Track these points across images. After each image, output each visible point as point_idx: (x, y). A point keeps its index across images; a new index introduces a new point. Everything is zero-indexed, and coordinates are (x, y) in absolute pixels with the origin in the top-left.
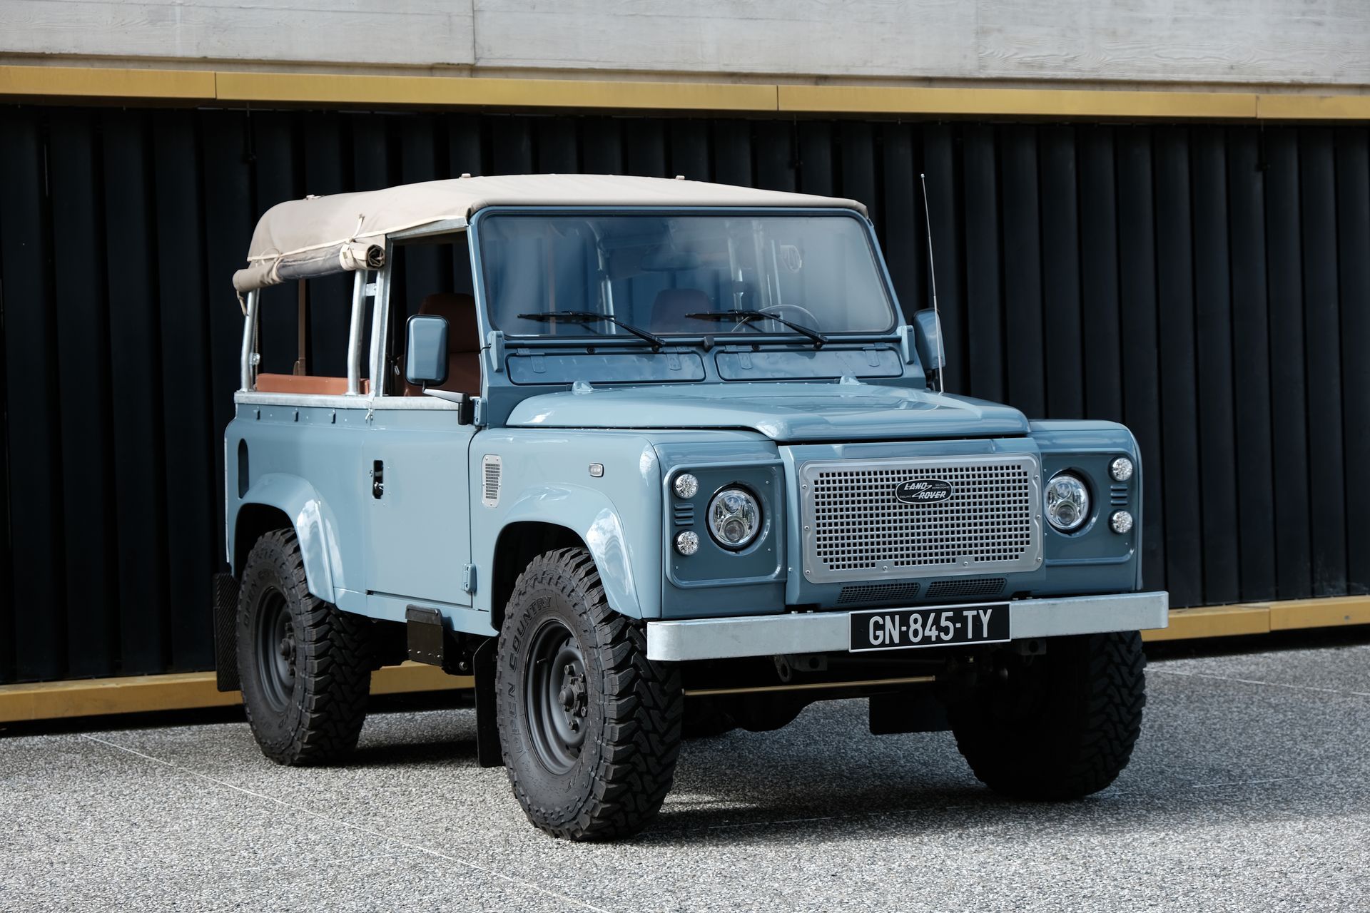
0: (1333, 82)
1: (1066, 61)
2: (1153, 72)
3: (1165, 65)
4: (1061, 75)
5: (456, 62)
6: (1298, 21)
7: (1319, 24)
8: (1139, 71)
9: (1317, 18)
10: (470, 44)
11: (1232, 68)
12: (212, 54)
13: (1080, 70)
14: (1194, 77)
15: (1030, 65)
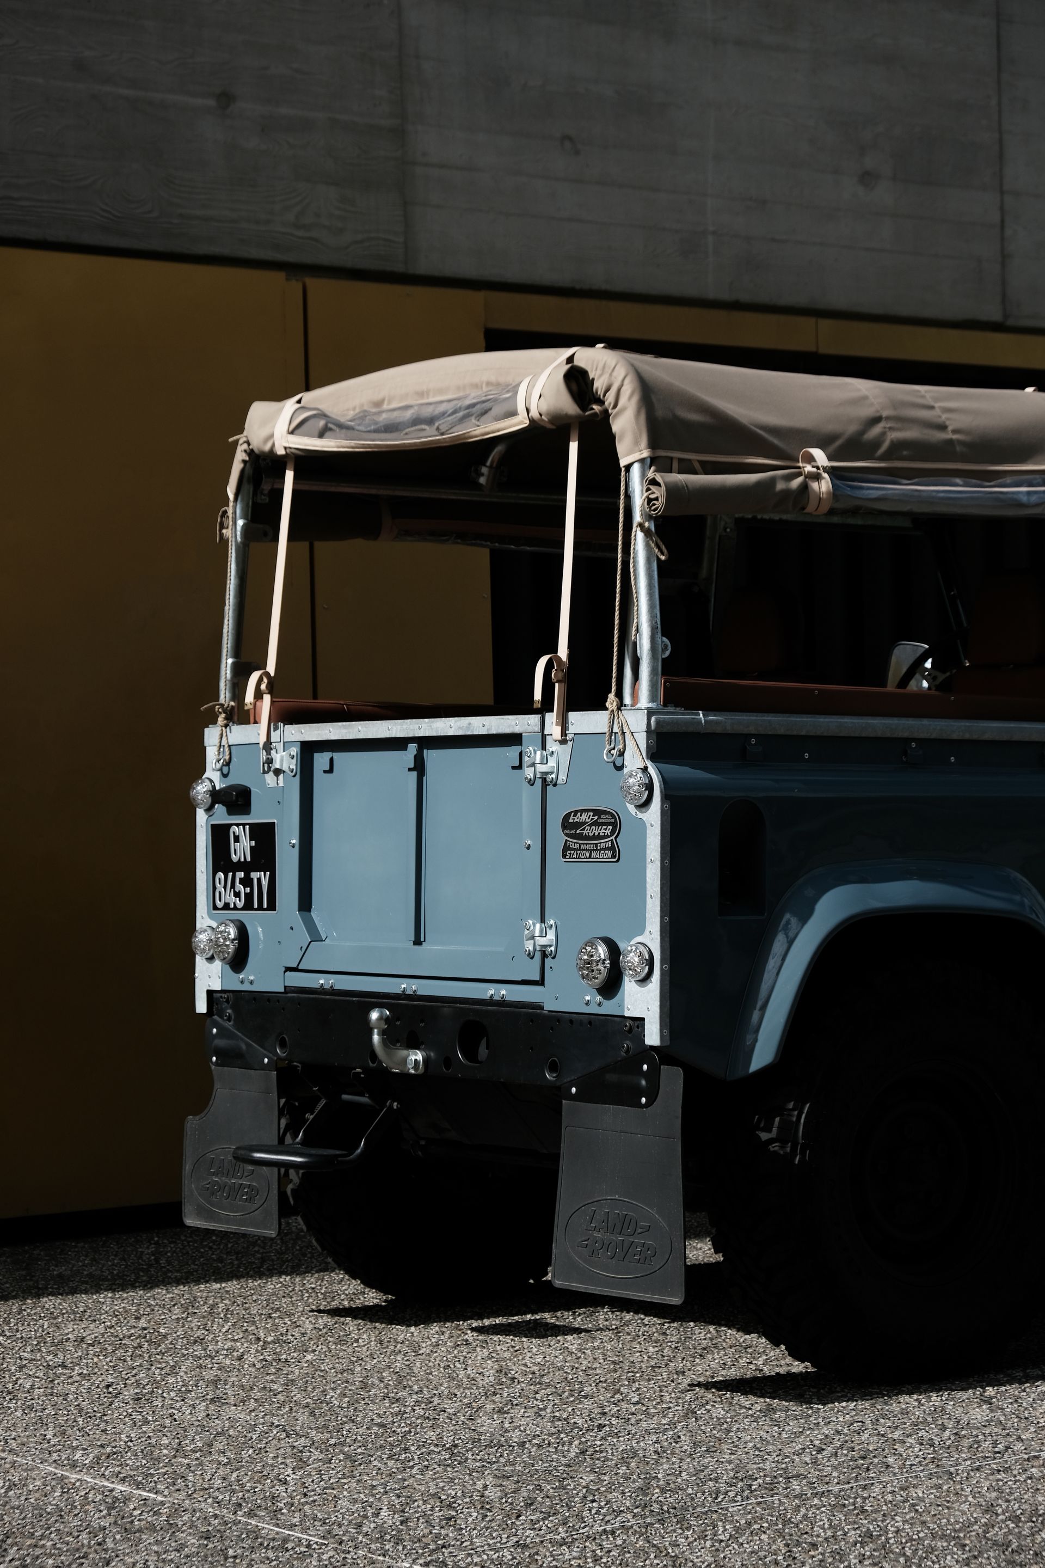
12: (744, 297)
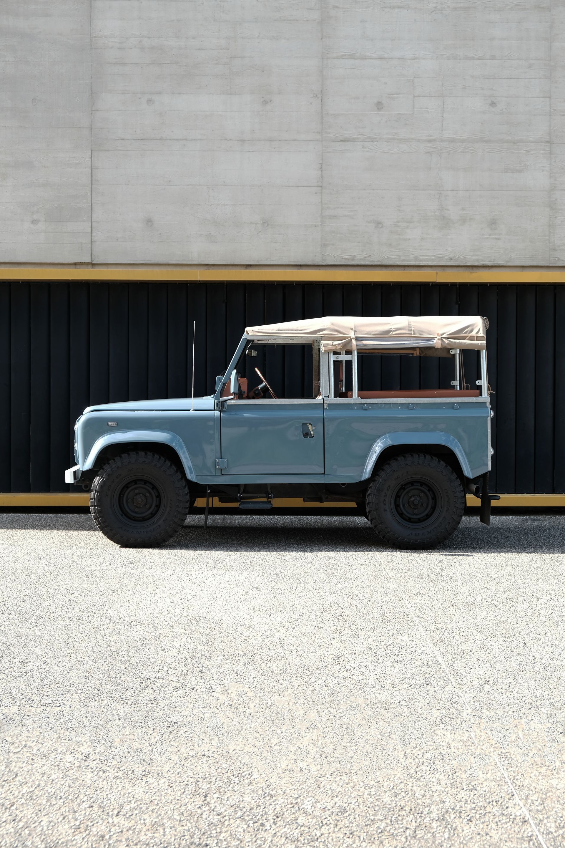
0: (505, 265)
1: (365, 257)
2: (410, 261)
3: (416, 258)
4: (362, 263)
5: (83, 262)
6: (487, 238)
7: (498, 239)
8: (402, 261)
9: (497, 237)
10: (90, 255)
11: (451, 259)
13: (372, 261)
14: (430, 263)
15: (348, 259)
